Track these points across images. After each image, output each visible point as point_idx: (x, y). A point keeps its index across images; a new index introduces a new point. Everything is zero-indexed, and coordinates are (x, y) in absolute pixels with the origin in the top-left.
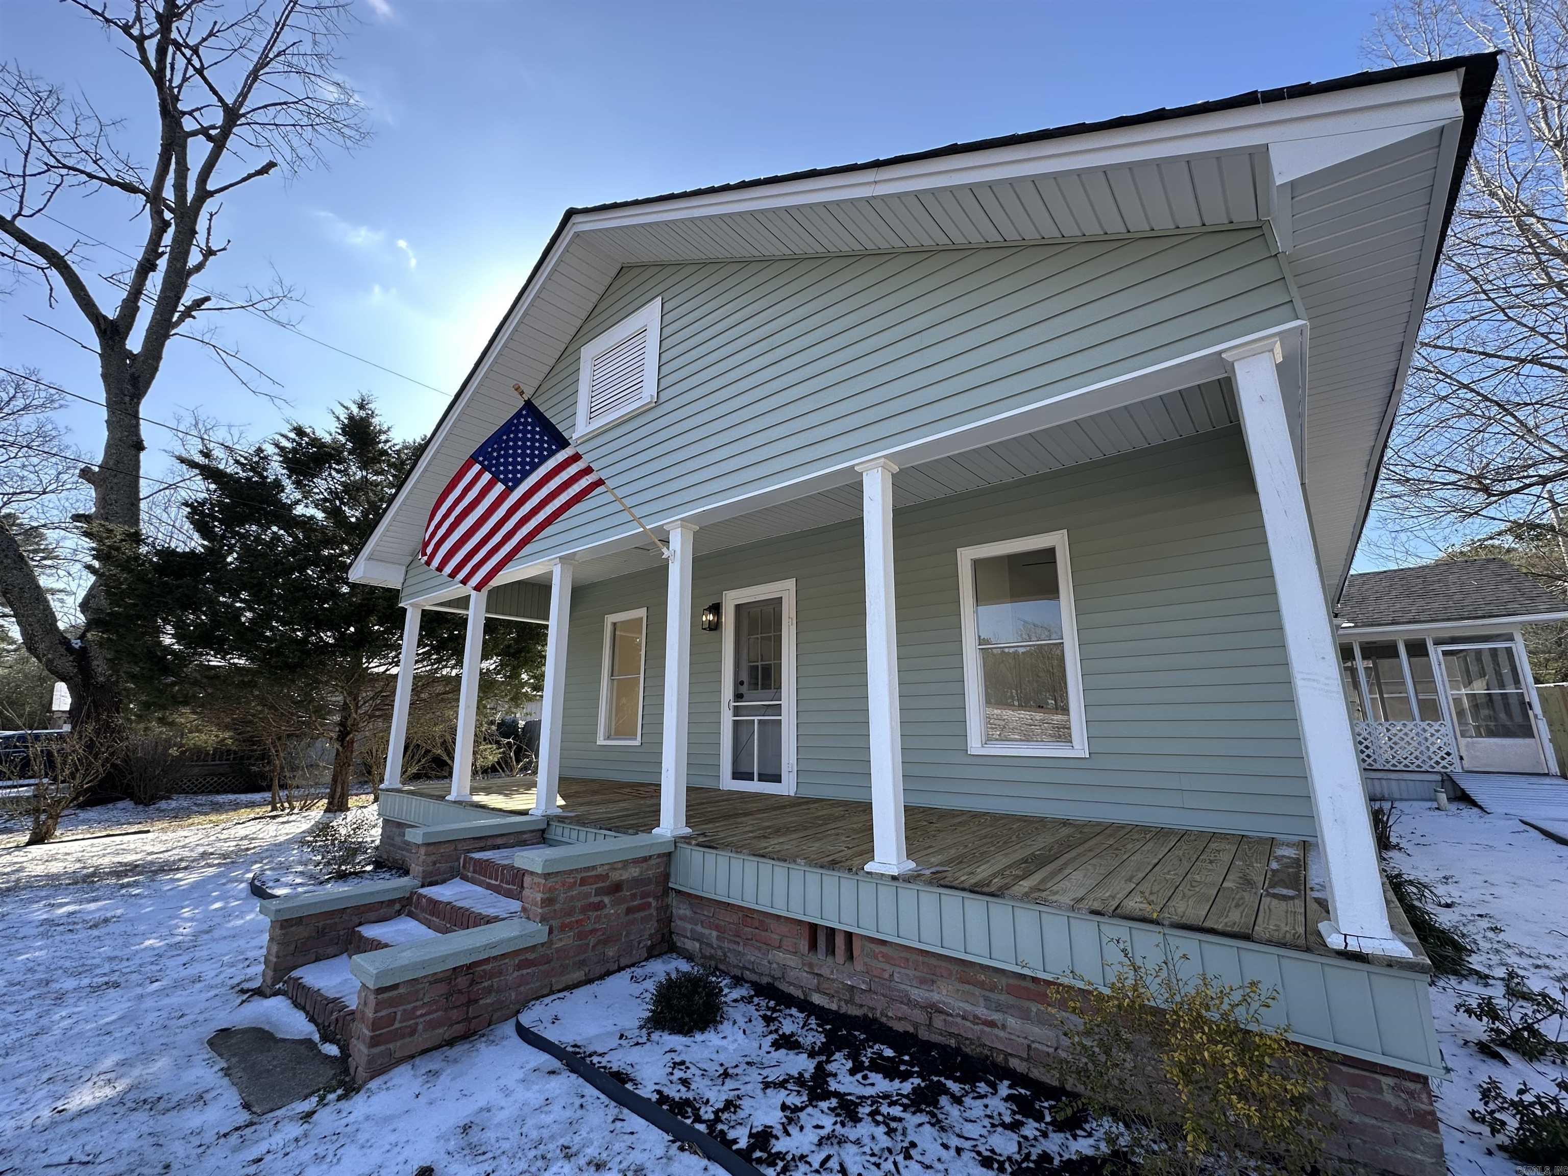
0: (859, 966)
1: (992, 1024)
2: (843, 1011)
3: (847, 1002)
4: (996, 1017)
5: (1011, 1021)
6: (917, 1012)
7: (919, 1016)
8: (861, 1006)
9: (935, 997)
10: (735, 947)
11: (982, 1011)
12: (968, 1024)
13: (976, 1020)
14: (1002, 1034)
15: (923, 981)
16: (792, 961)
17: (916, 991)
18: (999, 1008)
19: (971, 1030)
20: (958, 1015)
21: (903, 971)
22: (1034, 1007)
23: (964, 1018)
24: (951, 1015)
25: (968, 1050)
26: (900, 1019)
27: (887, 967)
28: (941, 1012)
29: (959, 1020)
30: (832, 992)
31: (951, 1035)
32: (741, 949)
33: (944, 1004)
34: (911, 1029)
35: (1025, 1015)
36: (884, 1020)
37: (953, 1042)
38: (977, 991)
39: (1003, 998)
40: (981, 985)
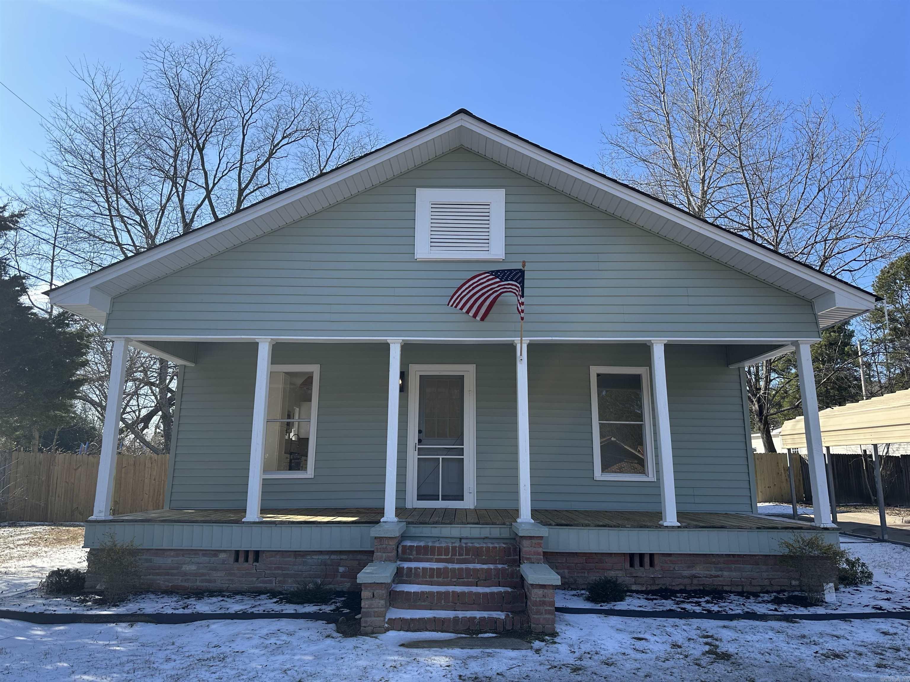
0: (657, 568)
1: (718, 576)
2: (649, 589)
3: (651, 585)
4: (719, 573)
5: (726, 573)
6: (686, 580)
7: (687, 581)
8: (658, 585)
9: (694, 572)
10: (583, 575)
11: (713, 573)
12: (708, 579)
13: (711, 576)
14: (721, 579)
15: (689, 567)
16: (620, 574)
17: (686, 572)
18: (721, 570)
19: (709, 581)
20: (704, 577)
21: (680, 565)
22: (733, 566)
23: (706, 577)
24: (701, 577)
25: (707, 589)
26: (678, 585)
27: (671, 565)
28: (696, 577)
29: (704, 578)
30: (643, 583)
31: (700, 585)
32: (586, 575)
33: (698, 574)
34: (683, 588)
35: (730, 570)
36: (670, 587)
37: (702, 588)
38: (712, 566)
39: (722, 566)
40: (714, 563)
